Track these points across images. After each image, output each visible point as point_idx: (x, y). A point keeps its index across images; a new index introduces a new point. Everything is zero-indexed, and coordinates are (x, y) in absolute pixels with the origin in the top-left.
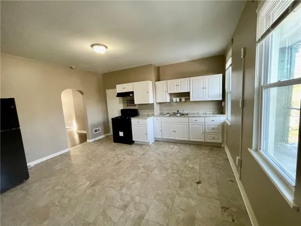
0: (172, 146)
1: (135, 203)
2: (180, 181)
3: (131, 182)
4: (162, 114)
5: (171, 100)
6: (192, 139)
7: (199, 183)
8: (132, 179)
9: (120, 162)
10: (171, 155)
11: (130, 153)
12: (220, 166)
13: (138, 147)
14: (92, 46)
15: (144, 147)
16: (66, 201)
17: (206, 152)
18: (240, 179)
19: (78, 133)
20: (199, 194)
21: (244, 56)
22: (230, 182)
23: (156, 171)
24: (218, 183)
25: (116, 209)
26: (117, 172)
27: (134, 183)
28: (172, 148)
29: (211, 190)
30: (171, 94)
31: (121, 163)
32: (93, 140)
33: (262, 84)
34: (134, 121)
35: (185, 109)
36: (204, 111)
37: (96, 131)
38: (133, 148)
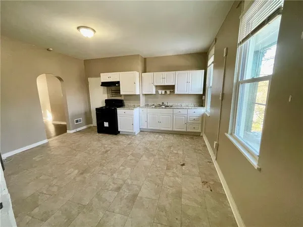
0: (157, 136)
1: (128, 185)
2: (167, 164)
3: (121, 168)
4: (147, 105)
5: (157, 92)
6: (175, 129)
7: (183, 165)
8: (122, 166)
9: (107, 151)
10: (157, 144)
11: (116, 143)
12: (200, 151)
13: (124, 137)
14: (78, 28)
15: (130, 137)
16: (55, 189)
17: (188, 140)
18: (216, 159)
19: (53, 124)
20: (184, 174)
21: (226, 56)
22: (208, 163)
23: (144, 158)
24: (199, 164)
25: (110, 192)
26: (105, 160)
27: (124, 169)
28: (157, 138)
29: (194, 170)
30: (156, 86)
31: (109, 152)
32: (74, 131)
33: (239, 80)
34: (120, 111)
35: (170, 101)
36: (187, 104)
37: (77, 121)
38: (119, 138)
